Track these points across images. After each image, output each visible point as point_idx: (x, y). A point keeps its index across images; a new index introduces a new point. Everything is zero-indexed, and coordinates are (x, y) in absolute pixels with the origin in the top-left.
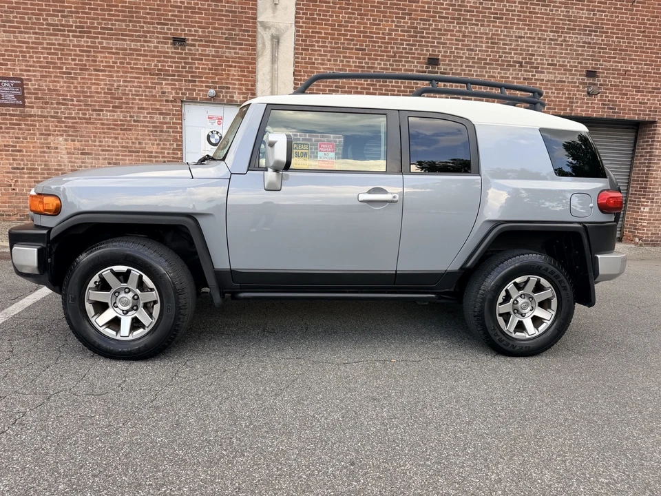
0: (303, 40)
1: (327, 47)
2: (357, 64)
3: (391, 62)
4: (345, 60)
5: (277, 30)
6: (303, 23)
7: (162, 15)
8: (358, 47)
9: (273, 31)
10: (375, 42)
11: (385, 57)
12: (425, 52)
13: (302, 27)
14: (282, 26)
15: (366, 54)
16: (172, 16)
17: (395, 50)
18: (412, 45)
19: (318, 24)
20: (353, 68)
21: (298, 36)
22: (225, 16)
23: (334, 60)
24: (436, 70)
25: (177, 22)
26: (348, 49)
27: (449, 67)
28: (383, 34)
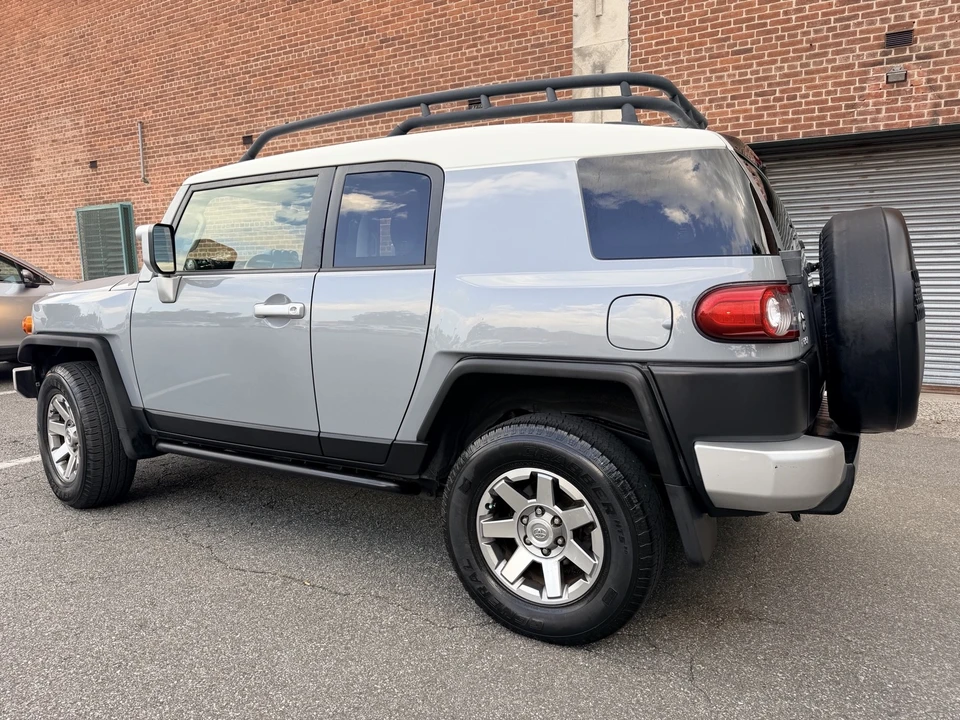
0: (641, 61)
1: (682, 61)
2: (737, 78)
3: (804, 61)
4: (714, 76)
5: (602, 54)
6: (642, 33)
7: (456, 74)
8: (738, 48)
9: (596, 58)
10: (769, 32)
11: (791, 54)
12: (878, 25)
13: (640, 40)
14: (609, 47)
15: (754, 57)
16: (468, 71)
17: (812, 35)
18: (849, 18)
19: (667, 28)
20: (729, 87)
21: (634, 56)
22: (530, 54)
23: (695, 81)
24: (908, 53)
25: (473, 79)
26: (719, 56)
27: (937, 43)
28: (786, 13)
